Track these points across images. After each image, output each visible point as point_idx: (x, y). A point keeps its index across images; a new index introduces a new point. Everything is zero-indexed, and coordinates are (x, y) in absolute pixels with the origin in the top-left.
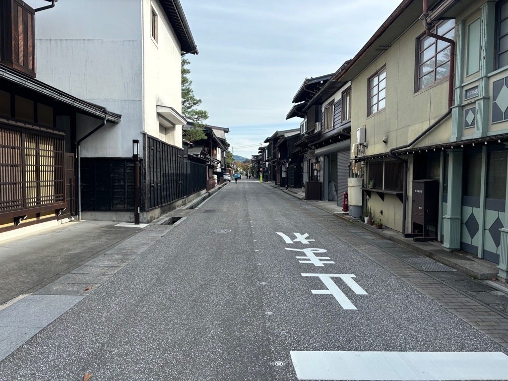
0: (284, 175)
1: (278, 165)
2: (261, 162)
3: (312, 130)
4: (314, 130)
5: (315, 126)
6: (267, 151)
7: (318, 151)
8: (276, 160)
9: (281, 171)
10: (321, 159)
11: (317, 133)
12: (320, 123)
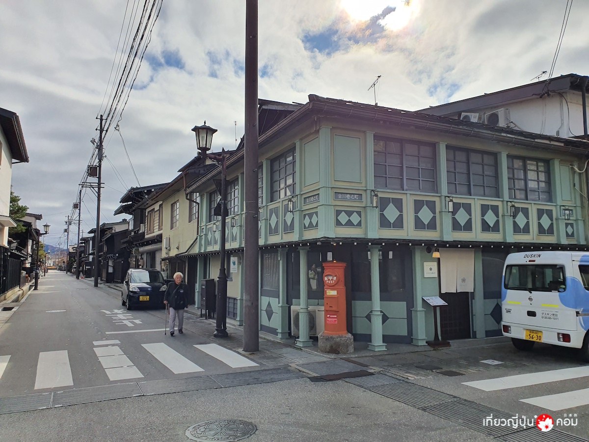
0: (111, 270)
1: (104, 259)
2: (83, 255)
3: (137, 229)
4: (139, 230)
5: (140, 226)
6: (91, 242)
7: (141, 249)
8: (102, 253)
9: (108, 266)
10: (145, 257)
11: (141, 233)
12: (144, 225)
